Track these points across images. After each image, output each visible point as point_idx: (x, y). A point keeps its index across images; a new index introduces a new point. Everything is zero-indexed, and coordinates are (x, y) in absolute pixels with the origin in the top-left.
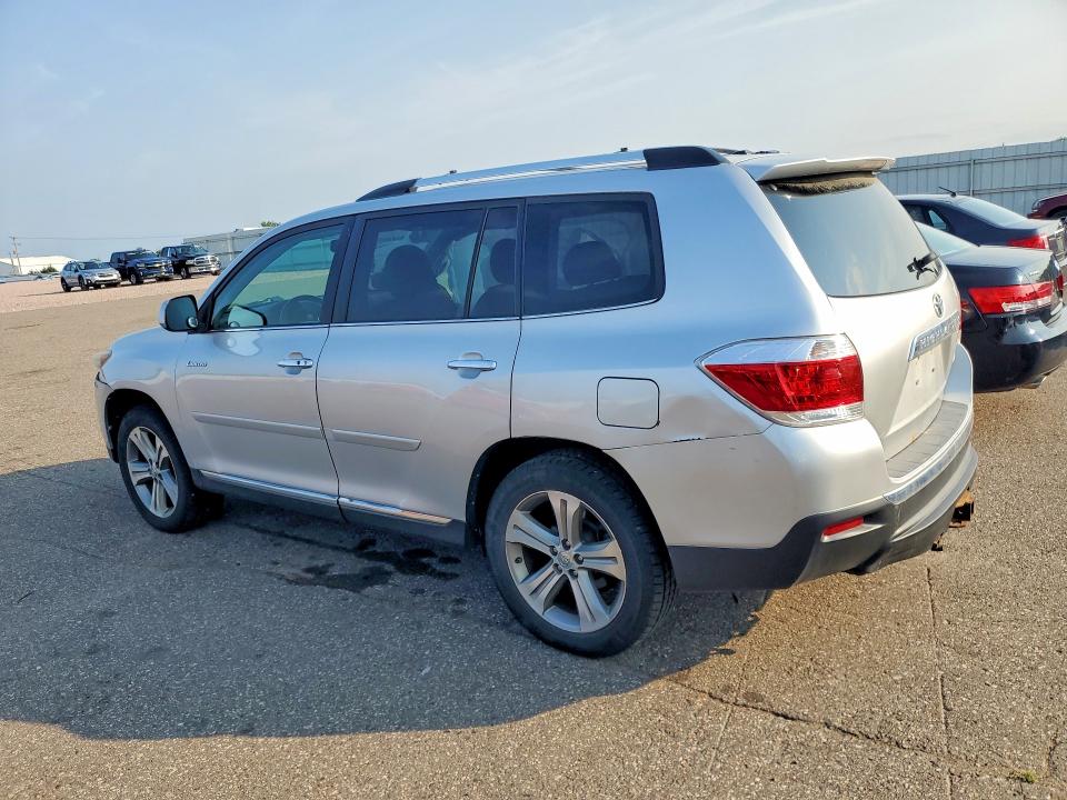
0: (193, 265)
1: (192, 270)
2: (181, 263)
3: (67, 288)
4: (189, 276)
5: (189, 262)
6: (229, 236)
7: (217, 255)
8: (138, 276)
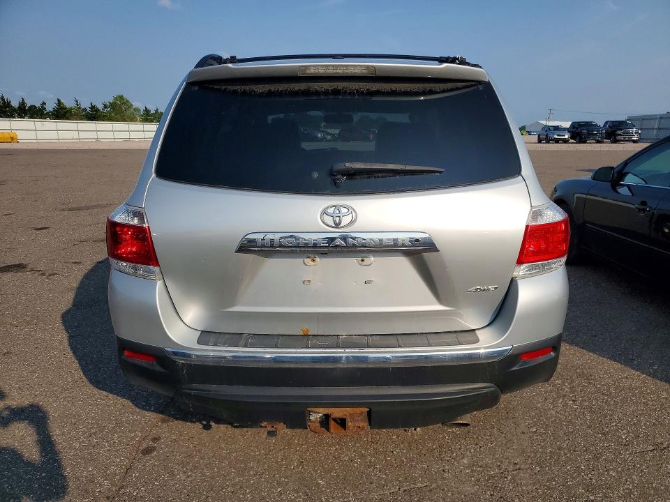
0: (620, 135)
1: (619, 138)
2: (614, 132)
3: (540, 141)
4: (616, 141)
5: (619, 132)
6: (658, 117)
7: (641, 129)
8: (581, 138)
